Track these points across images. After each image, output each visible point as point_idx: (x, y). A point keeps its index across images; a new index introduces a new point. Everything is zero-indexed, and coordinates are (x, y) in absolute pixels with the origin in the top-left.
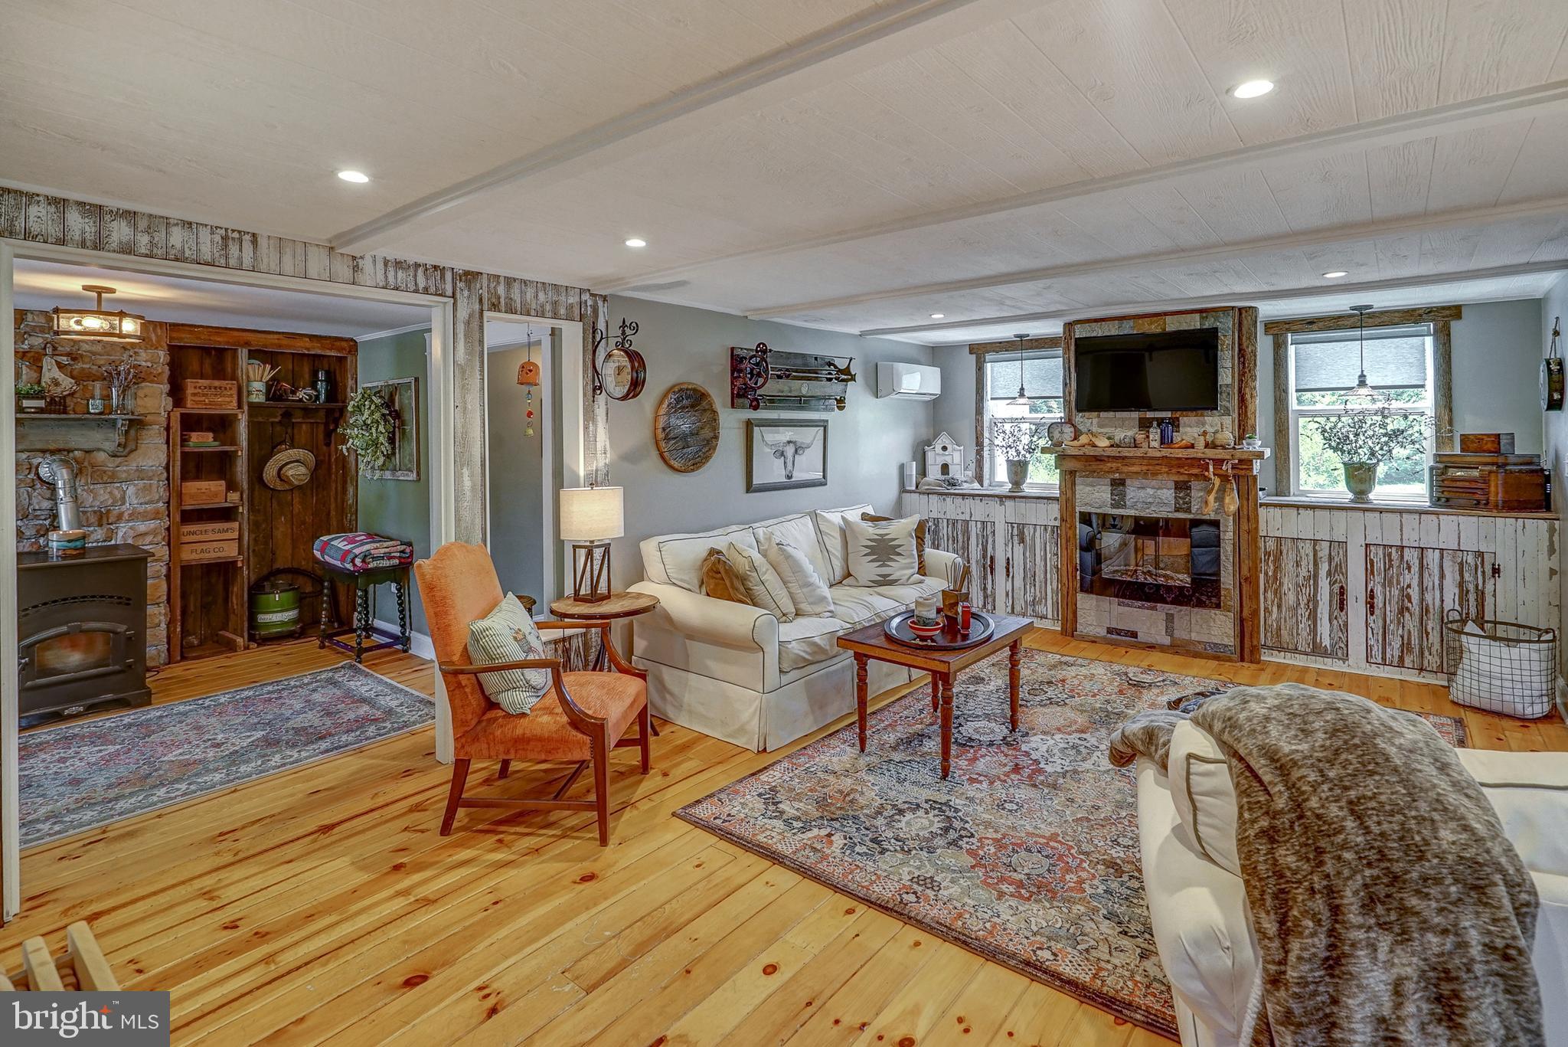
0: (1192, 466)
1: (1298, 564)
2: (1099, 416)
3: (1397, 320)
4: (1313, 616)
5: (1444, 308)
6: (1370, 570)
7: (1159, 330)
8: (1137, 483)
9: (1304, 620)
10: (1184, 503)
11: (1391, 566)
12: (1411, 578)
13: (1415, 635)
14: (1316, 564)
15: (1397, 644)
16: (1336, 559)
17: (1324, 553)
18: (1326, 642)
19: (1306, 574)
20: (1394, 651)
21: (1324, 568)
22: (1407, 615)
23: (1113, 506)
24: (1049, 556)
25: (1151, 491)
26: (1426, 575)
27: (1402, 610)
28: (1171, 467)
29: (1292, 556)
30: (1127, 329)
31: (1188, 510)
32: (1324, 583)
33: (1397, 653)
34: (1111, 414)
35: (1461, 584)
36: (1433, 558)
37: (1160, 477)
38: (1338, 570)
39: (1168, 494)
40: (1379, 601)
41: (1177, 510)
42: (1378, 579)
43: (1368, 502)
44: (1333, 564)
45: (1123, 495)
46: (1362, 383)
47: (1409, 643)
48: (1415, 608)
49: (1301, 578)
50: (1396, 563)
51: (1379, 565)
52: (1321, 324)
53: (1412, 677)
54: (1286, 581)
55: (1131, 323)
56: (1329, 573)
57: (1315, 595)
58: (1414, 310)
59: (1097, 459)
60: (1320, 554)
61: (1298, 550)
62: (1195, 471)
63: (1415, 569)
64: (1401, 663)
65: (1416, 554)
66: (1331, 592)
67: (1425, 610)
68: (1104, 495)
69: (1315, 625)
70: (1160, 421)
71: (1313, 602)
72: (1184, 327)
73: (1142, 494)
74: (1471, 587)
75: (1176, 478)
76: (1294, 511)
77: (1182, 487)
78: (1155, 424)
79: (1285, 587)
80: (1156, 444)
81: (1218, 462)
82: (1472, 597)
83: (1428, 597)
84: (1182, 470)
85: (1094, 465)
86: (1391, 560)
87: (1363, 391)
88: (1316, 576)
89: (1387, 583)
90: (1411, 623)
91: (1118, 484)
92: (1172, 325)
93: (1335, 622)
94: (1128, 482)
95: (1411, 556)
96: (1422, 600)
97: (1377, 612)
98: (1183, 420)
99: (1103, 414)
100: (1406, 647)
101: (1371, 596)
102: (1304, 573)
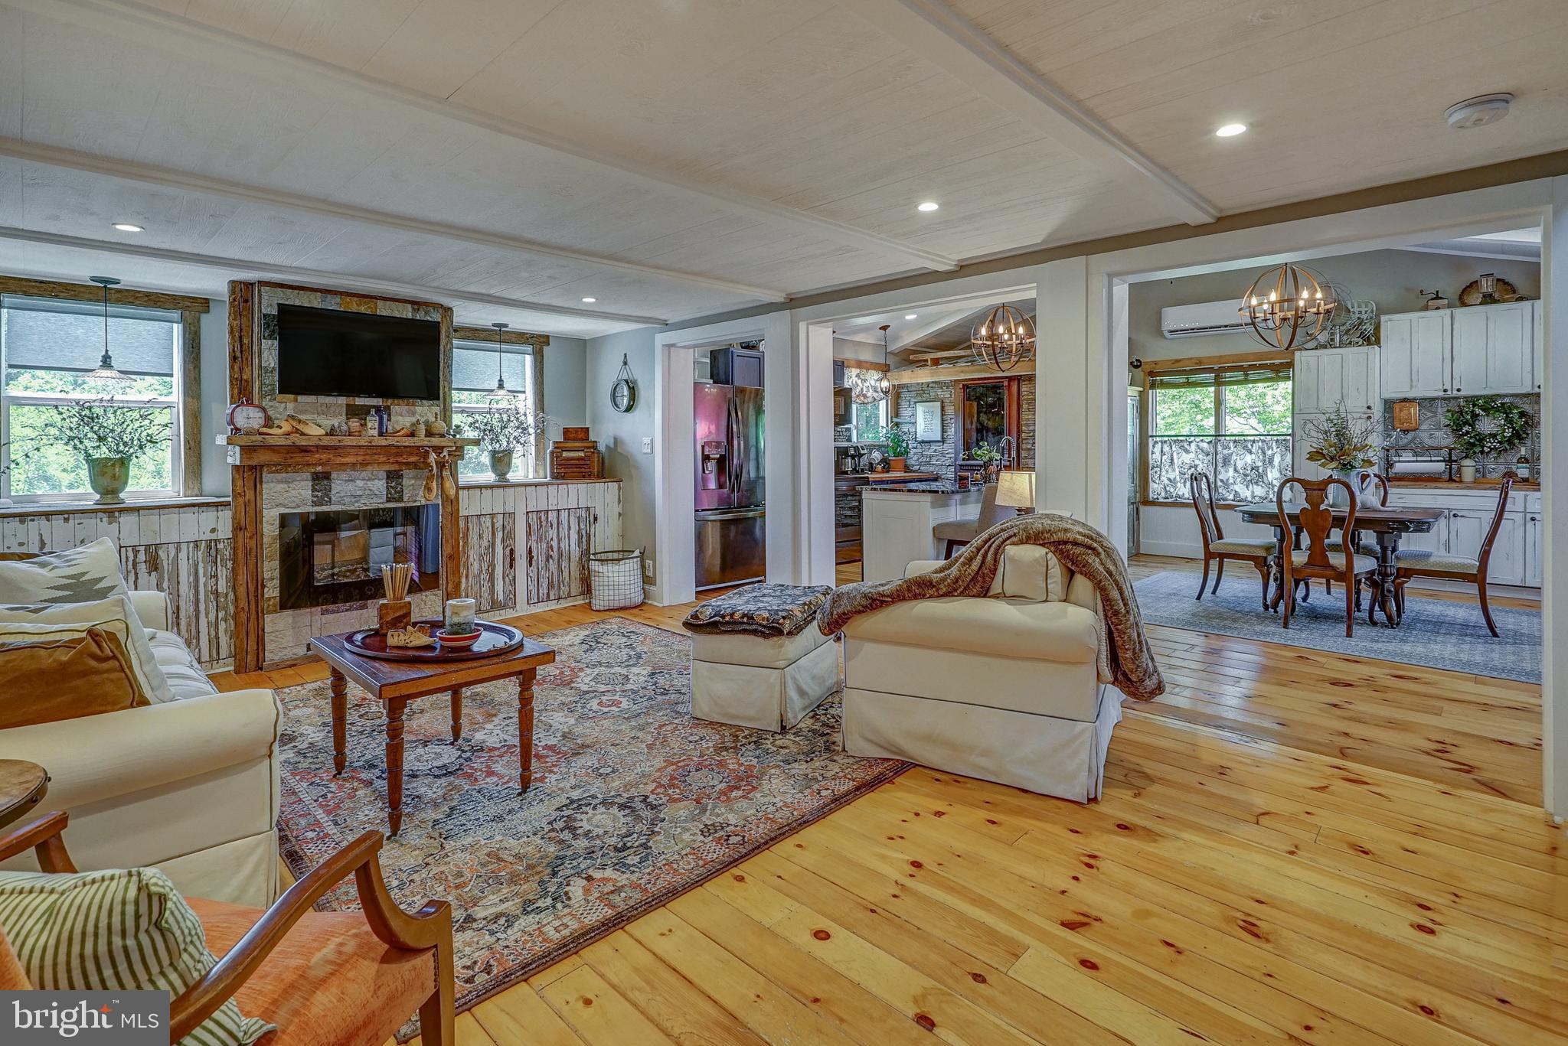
0: (411, 454)
1: (481, 537)
2: (296, 400)
3: (513, 340)
4: (492, 579)
5: (541, 336)
6: (529, 534)
7: (369, 312)
8: (344, 476)
9: (486, 583)
10: (396, 492)
11: (541, 526)
12: (553, 533)
13: (555, 573)
14: (493, 534)
15: (545, 585)
16: (508, 527)
17: (499, 525)
18: (501, 597)
19: (487, 544)
20: (544, 591)
21: (499, 535)
22: (551, 561)
23: (315, 504)
24: (202, 580)
25: (360, 483)
26: (561, 529)
27: (549, 557)
28: (389, 455)
29: (476, 530)
30: (333, 304)
31: (401, 499)
32: (499, 548)
33: (546, 591)
34: (311, 399)
35: (579, 532)
36: (564, 515)
37: (370, 468)
38: (509, 535)
39: (380, 485)
40: (534, 554)
41: (389, 500)
42: (534, 538)
43: (508, 481)
44: (506, 532)
45: (328, 490)
46: (501, 386)
47: (552, 582)
48: (555, 555)
49: (483, 548)
50: (544, 524)
51: (534, 527)
52: (462, 333)
53: (553, 605)
54: (471, 553)
55: (338, 299)
56: (503, 540)
57: (493, 560)
58: (524, 334)
59: (304, 450)
60: (496, 525)
61: (481, 525)
62: (413, 459)
63: (555, 526)
64: (548, 599)
65: (555, 514)
66: (504, 554)
67: (560, 555)
68: (303, 492)
69: (493, 586)
70: (378, 410)
71: (492, 565)
72: (397, 314)
73: (350, 487)
74: (584, 532)
75: (387, 468)
76: (478, 491)
77: (393, 476)
78: (373, 411)
79: (471, 559)
80: (375, 433)
81: (438, 449)
82: (584, 539)
83: (562, 545)
84: (400, 459)
85: (299, 458)
86: (541, 522)
87: (502, 392)
88: (493, 545)
89: (540, 540)
90: (553, 566)
91: (321, 479)
92: (384, 310)
93: (507, 579)
94: (334, 475)
95: (552, 516)
96: (559, 548)
97: (534, 563)
98: (395, 409)
99: (300, 398)
100: (551, 585)
101: (530, 552)
102: (485, 543)
